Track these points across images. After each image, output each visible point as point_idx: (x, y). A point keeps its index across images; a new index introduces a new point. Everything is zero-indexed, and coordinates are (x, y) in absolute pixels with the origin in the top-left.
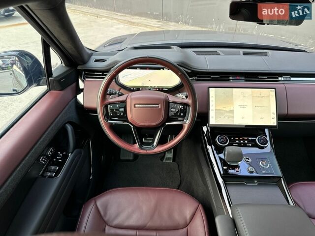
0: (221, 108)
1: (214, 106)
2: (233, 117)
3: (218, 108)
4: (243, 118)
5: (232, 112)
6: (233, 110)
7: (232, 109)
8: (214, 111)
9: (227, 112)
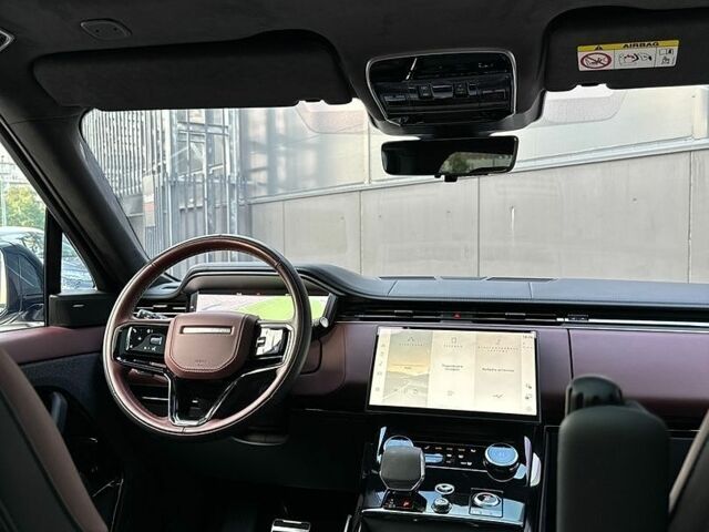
0: (401, 370)
1: (385, 364)
2: (426, 391)
3: (393, 369)
4: (450, 393)
5: (425, 378)
6: (428, 375)
7: (426, 373)
8: (384, 376)
9: (412, 378)
